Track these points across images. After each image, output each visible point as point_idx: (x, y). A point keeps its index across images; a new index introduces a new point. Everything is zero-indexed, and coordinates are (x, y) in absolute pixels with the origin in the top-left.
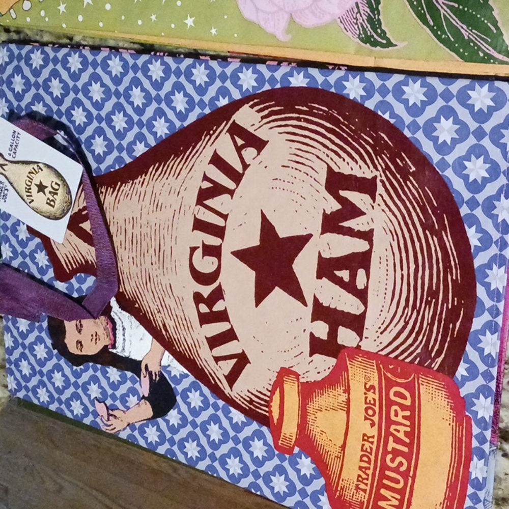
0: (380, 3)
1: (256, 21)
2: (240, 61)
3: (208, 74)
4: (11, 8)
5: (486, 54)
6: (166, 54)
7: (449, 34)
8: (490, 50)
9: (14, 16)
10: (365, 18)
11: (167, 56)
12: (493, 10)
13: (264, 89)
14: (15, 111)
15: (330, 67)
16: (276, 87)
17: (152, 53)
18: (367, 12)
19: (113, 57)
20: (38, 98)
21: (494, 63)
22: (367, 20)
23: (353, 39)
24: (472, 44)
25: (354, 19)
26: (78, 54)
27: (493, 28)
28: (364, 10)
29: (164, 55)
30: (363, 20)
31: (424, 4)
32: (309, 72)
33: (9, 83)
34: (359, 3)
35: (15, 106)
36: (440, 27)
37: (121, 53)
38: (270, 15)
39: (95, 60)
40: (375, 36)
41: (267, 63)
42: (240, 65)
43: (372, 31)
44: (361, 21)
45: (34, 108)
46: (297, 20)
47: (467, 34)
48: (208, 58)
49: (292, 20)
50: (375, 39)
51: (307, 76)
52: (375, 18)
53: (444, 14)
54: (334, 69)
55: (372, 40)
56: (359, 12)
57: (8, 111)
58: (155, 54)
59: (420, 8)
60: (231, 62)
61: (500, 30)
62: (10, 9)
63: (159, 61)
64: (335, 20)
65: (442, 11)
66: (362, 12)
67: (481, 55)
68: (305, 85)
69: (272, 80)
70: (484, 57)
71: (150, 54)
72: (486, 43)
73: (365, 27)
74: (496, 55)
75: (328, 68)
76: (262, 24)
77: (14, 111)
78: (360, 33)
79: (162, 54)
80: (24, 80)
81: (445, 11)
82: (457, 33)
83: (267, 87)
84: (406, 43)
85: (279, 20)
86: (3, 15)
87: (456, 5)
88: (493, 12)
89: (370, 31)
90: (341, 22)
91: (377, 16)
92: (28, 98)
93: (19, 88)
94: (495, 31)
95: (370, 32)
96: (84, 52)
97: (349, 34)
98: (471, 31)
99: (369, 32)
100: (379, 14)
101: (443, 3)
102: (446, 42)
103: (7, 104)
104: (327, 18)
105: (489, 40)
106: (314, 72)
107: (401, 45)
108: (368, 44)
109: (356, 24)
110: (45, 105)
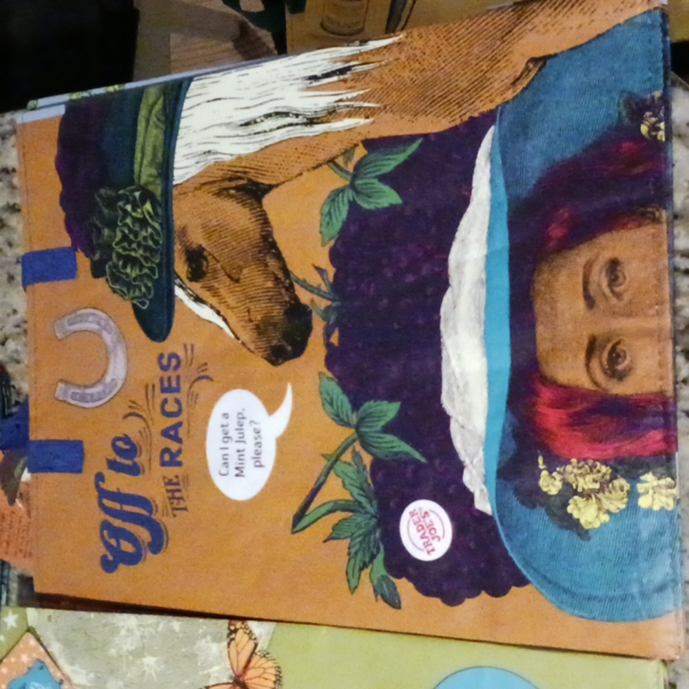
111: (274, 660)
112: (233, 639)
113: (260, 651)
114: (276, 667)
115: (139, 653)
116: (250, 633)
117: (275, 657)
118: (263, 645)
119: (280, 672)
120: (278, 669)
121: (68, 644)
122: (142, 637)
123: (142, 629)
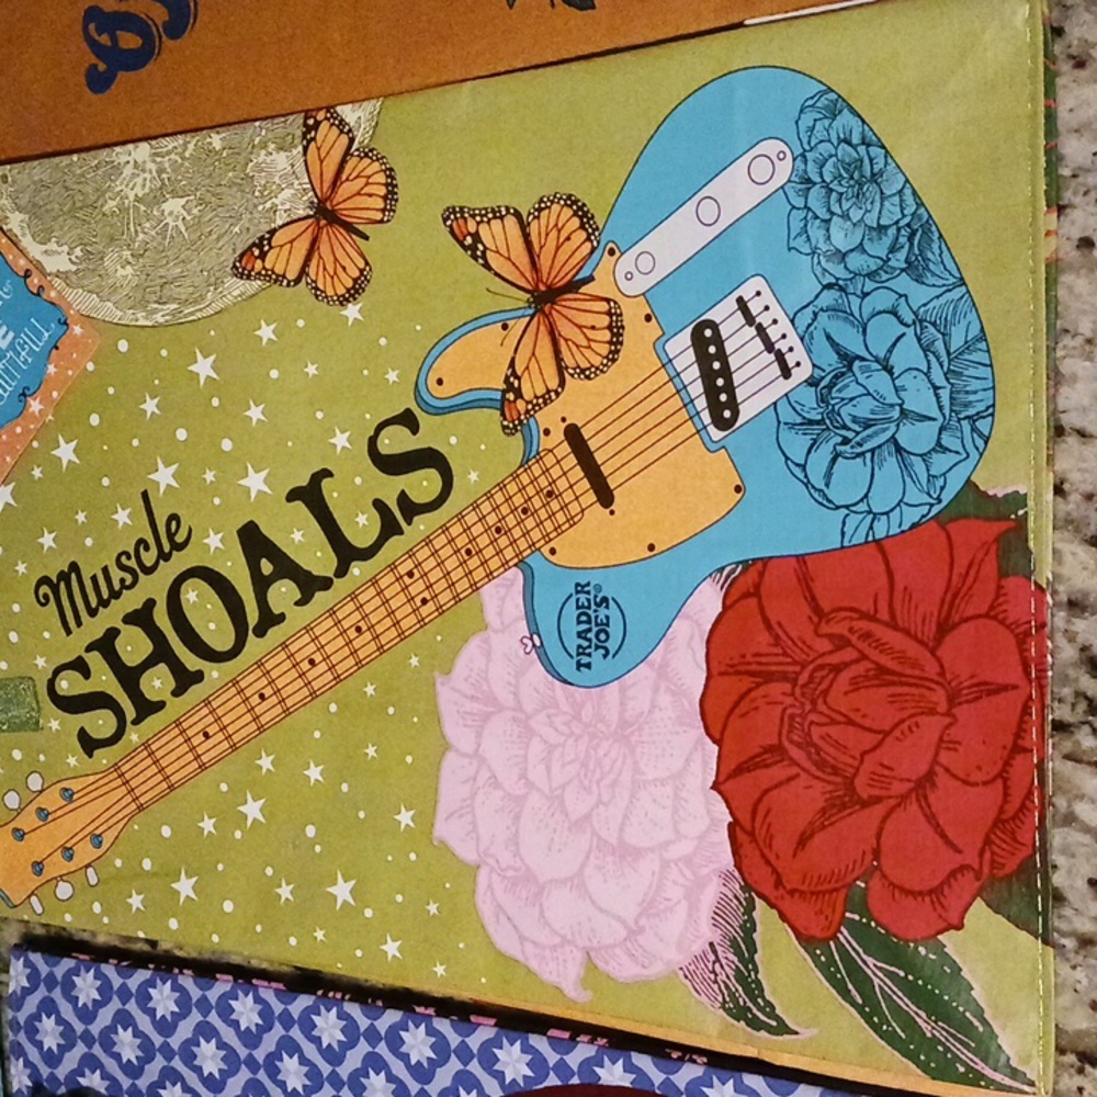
0: (756, 952)
1: (520, 958)
2: (496, 1025)
3: (433, 1044)
4: (33, 893)
5: (969, 1069)
6: (347, 997)
7: (894, 1024)
8: (976, 1063)
9: (39, 910)
10: (731, 973)
11: (350, 1000)
12: (972, 989)
13: (547, 1083)
14: (45, 1084)
15: (675, 1055)
16: (571, 1082)
17: (320, 993)
18: (733, 962)
19: (240, 994)
20: (90, 1062)
21: (987, 1087)
22: (735, 976)
23: (712, 1009)
24: (940, 1048)
25: (711, 972)
26: (169, 983)
27: (976, 1023)
28: (726, 958)
29: (343, 999)
30: (728, 977)
31: (839, 962)
32: (634, 1061)
33: (32, 1030)
34: (715, 944)
35: (45, 1077)
36: (877, 1010)
37: (256, 987)
38: (548, 951)
39: (204, 999)
40: (755, 1010)
41: (549, 1033)
42: (497, 1033)
43: (747, 1000)
44: (724, 978)
45: (83, 1081)
46: (601, 965)
47: (930, 1028)
48: (431, 1011)
49: (590, 964)
50: (754, 1015)
51: (629, 1068)
52: (750, 975)
53: (880, 986)
54: (681, 1059)
55: (750, 1016)
56: (717, 960)
57: (30, 1084)
58: (325, 995)
59: (832, 969)
60: (479, 1025)
61: (990, 1026)
62: (29, 897)
63: (334, 1010)
64: (674, 972)
65: (876, 981)
66: (724, 962)
67: (962, 1069)
68: (628, 1084)
69: (562, 1067)
70: (966, 1073)
71: (315, 994)
72: (969, 1051)
73: (733, 989)
74: (988, 1072)
75: (669, 1057)
76: (533, 964)
77: (42, 1085)
78: (724, 999)
79: (339, 996)
80: (62, 1028)
81: (881, 980)
82: (909, 1023)
83: (553, 1080)
84: (815, 1031)
85: (565, 961)
86: (16, 906)
87: (902, 974)
88: (973, 993)
89: (743, 999)
90: (686, 977)
91: (752, 973)
92: (71, 1061)
93: (51, 1041)
94: (981, 1029)
95: (745, 1002)
96: (182, 980)
97: (704, 998)
98: (935, 1022)
99: (741, 1000)
100: (757, 973)
101: (875, 965)
102: (890, 1038)
103: (28, 1071)
104: (657, 969)
105: (973, 1045)
106: (643, 1061)
107: (806, 1033)
108: (742, 1022)
109: (716, 982)
110: (105, 1076)
111: (383, 157)
112: (314, 139)
113: (357, 150)
114: (384, 171)
115: (156, 198)
116: (341, 125)
117: (384, 154)
118: (361, 137)
119: (393, 178)
120: (390, 173)
121: (34, 211)
122: (161, 171)
123: (159, 159)
